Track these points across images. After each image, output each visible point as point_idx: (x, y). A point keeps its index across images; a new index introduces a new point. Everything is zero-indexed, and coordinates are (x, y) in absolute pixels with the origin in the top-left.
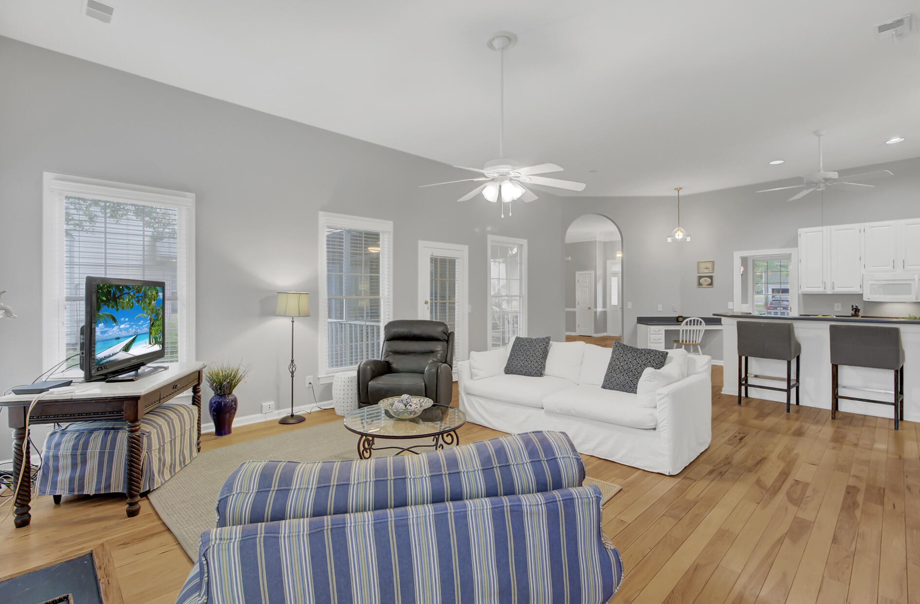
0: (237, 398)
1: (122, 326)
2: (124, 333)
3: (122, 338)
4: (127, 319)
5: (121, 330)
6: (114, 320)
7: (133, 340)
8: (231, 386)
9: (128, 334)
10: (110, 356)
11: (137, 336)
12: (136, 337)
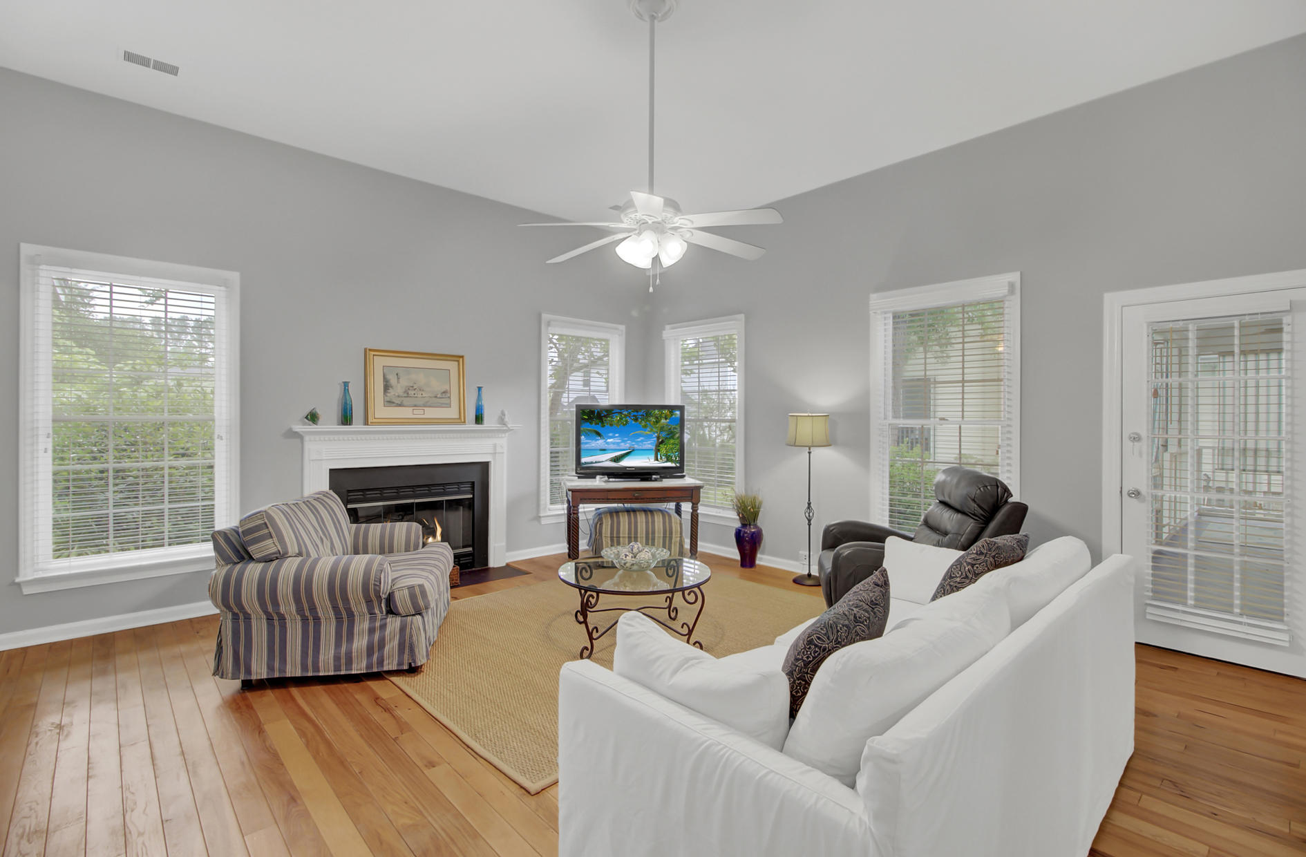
0: (764, 532)
1: (609, 440)
2: (612, 447)
3: (609, 450)
4: (617, 435)
5: (607, 443)
6: (599, 434)
7: (627, 454)
8: (755, 515)
9: (618, 448)
10: (592, 463)
11: (633, 450)
12: (630, 452)
